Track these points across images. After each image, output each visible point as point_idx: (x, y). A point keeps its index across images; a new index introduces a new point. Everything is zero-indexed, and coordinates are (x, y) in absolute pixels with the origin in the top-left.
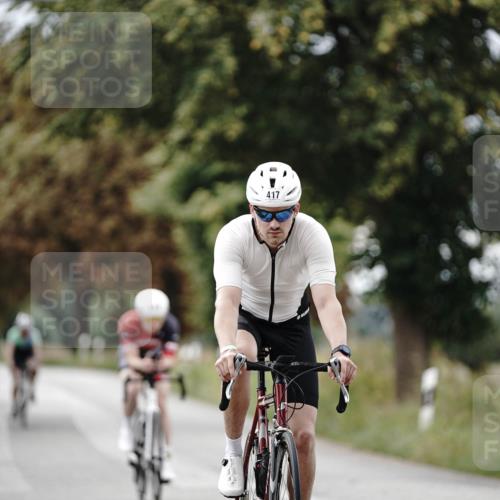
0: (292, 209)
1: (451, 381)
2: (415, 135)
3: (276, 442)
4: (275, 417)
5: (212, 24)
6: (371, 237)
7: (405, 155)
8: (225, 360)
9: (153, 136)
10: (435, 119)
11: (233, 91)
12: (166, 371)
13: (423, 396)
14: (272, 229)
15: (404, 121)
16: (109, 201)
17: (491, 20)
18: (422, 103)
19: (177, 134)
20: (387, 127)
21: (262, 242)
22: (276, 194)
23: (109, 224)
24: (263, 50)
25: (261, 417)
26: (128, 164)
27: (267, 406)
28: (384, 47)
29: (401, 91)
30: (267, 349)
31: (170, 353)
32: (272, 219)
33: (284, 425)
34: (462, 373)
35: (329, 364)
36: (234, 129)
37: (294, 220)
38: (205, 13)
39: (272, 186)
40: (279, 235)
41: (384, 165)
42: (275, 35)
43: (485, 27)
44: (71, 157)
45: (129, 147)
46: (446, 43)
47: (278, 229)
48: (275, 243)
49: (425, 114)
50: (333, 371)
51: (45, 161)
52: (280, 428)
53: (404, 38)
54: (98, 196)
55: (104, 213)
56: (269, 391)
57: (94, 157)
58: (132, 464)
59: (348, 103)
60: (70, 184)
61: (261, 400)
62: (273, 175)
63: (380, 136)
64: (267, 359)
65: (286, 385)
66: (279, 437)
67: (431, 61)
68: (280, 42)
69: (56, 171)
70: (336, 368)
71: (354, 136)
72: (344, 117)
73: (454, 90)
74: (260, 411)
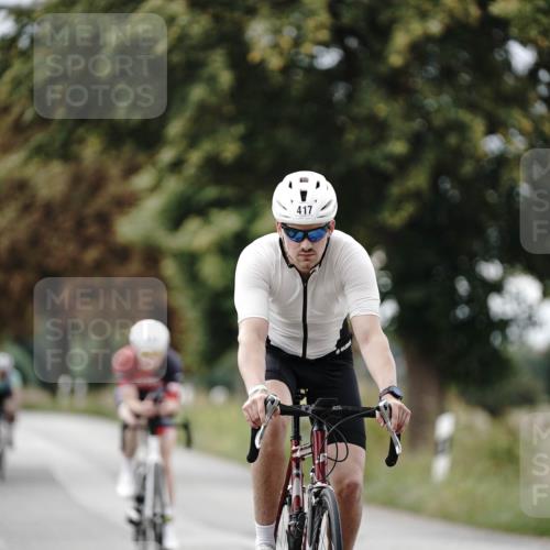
0: (325, 227)
1: (469, 428)
2: (430, 157)
3: (314, 501)
4: (313, 471)
5: (207, 34)
6: (382, 269)
7: (418, 179)
8: (254, 402)
9: (141, 158)
10: (453, 140)
11: (229, 109)
12: (171, 415)
13: (436, 444)
14: (303, 250)
15: (417, 142)
16: (92, 230)
17: (514, 31)
18: (438, 121)
19: (167, 155)
20: (398, 147)
21: (291, 266)
22: (308, 209)
23: (92, 255)
24: (262, 64)
25: (295, 471)
26: (114, 188)
27: (302, 458)
28: (396, 60)
29: (414, 110)
30: (303, 391)
31: (174, 396)
32: (302, 240)
33: (324, 481)
34: (480, 420)
35: (378, 409)
36: (230, 150)
37: (329, 239)
38: (198, 22)
39: (304, 199)
40: (312, 257)
41: (395, 190)
42: (275, 46)
43: (507, 38)
44: (50, 180)
45: (114, 170)
46: (464, 55)
47: (310, 250)
48: (307, 267)
49: (440, 134)
50: (382, 416)
51: (21, 186)
52: (319, 484)
53: (418, 50)
54: (80, 224)
55: (86, 243)
56: (306, 440)
57: (76, 180)
58: (131, 522)
59: (356, 121)
60: (49, 211)
61: (295, 451)
62: (304, 187)
63: (391, 158)
64: (304, 402)
65: (327, 434)
66: (316, 495)
67: (447, 76)
68: (281, 54)
69: (33, 196)
70: (386, 413)
71: (361, 157)
72: (351, 137)
73: (473, 107)
74: (294, 464)
